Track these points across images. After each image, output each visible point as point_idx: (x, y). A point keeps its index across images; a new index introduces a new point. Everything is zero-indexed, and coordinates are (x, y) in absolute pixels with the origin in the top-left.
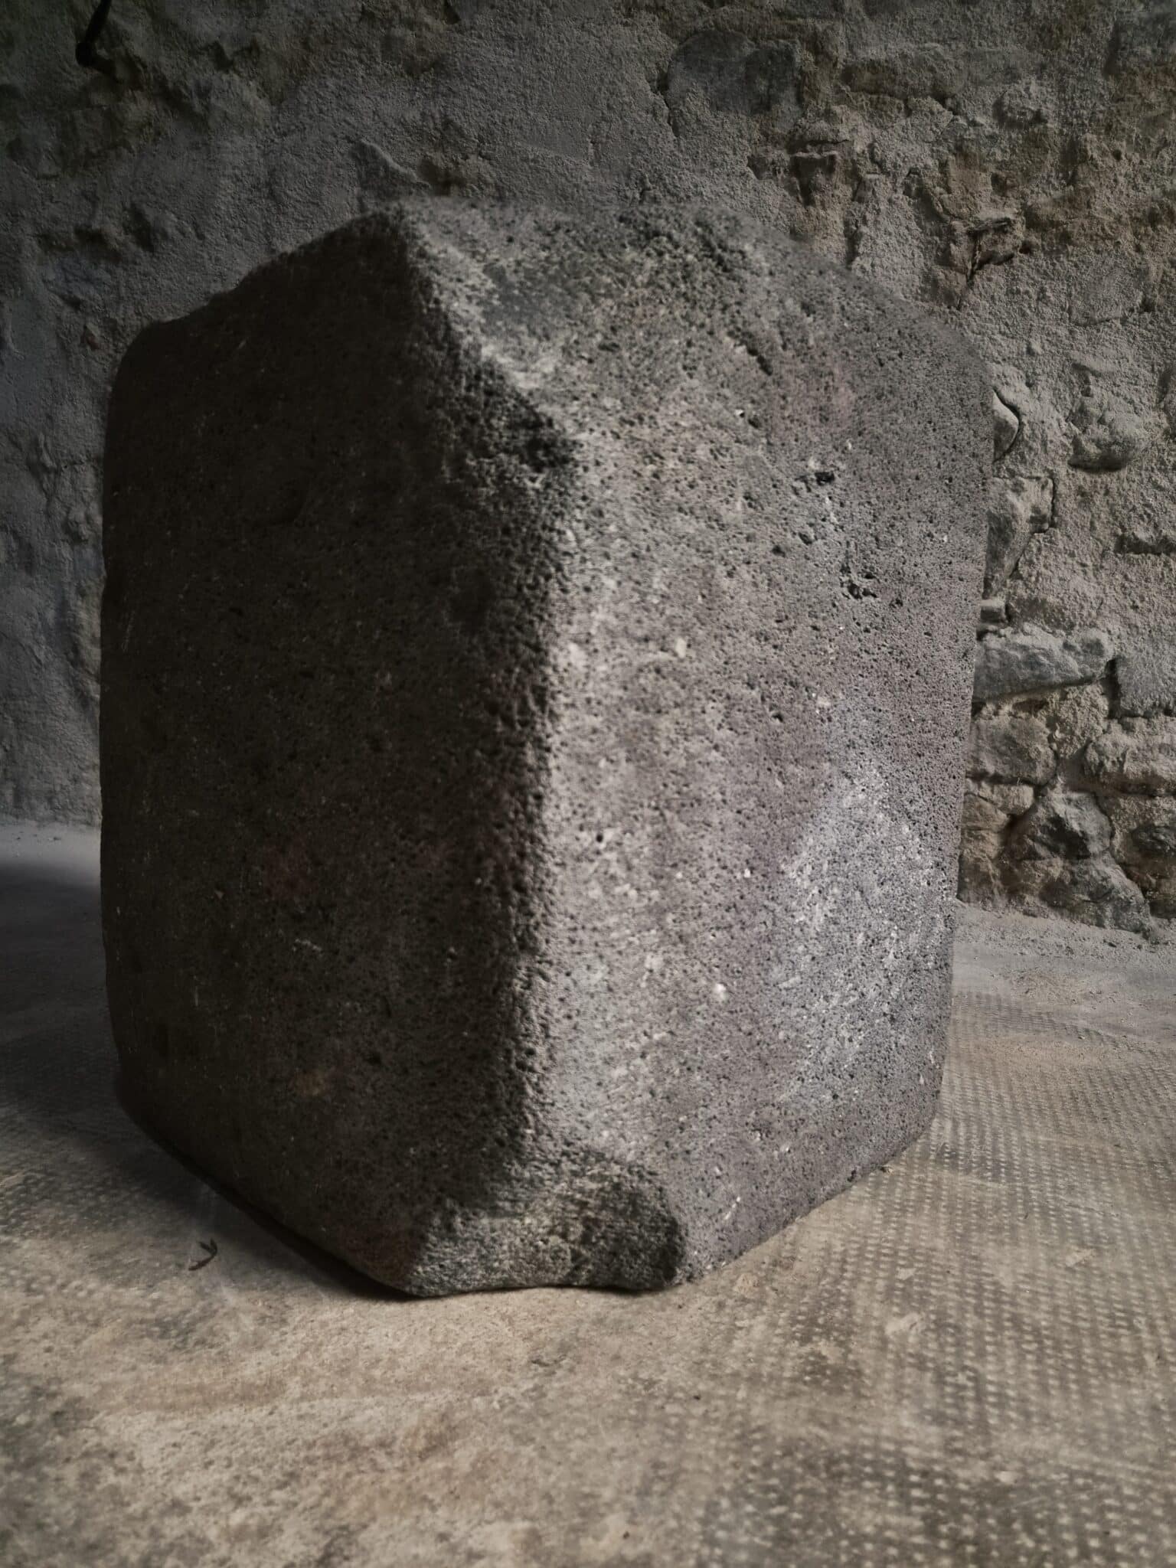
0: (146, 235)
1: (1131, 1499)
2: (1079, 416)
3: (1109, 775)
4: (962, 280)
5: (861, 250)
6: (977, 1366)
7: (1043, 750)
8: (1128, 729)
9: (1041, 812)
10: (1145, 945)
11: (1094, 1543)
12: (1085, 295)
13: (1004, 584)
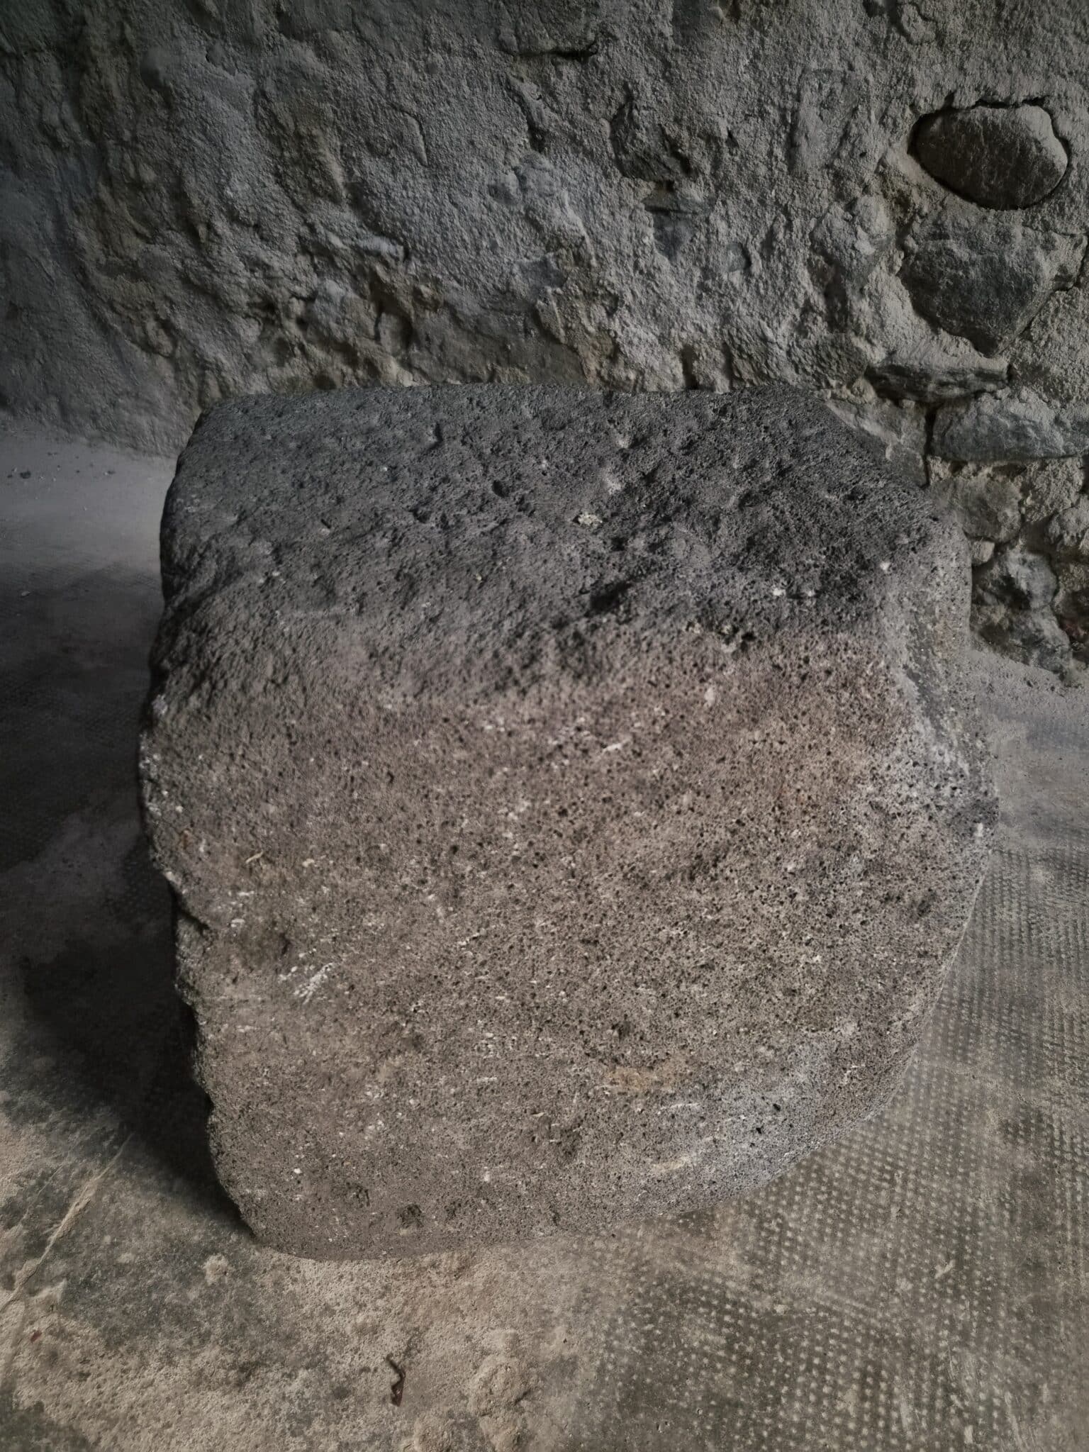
1: (847, 1329)
6: (785, 1214)
7: (1011, 514)
9: (996, 570)
10: (1059, 685)
11: (816, 1361)
13: (1012, 344)
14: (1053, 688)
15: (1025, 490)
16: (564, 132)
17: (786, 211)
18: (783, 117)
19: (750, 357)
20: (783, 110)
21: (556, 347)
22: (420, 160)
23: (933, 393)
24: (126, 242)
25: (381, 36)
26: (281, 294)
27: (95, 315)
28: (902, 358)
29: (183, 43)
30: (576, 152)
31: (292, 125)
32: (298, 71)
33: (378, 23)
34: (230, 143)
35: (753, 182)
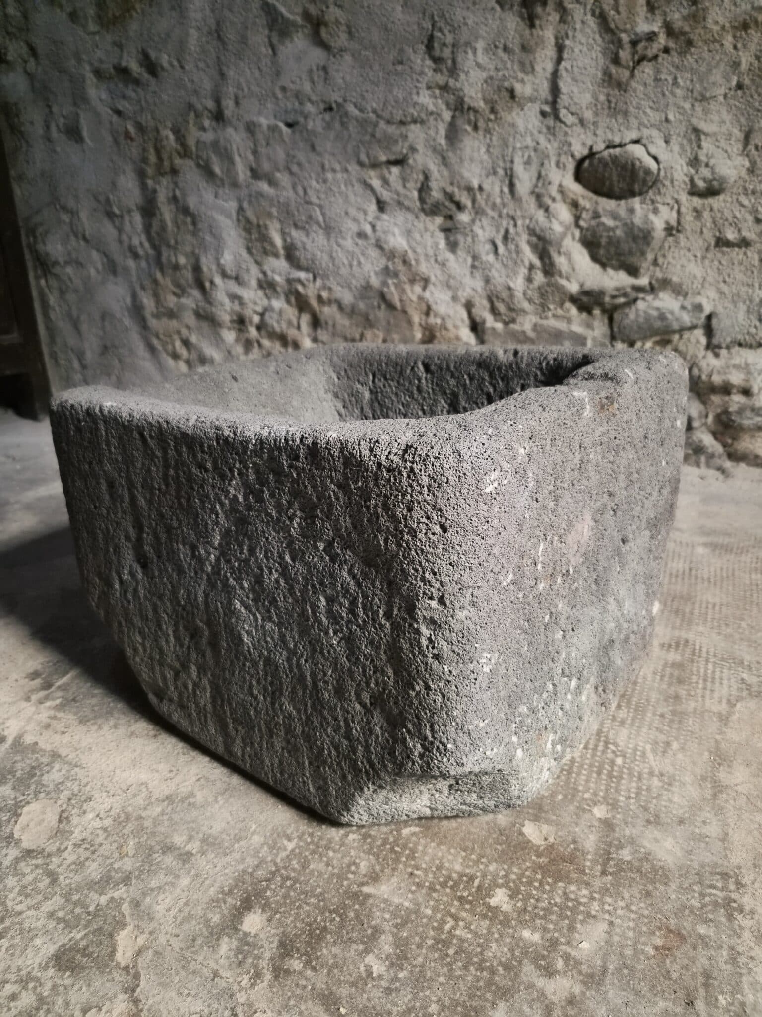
0: (152, 68)
2: (694, 162)
3: (704, 383)
4: (627, 73)
5: (565, 56)
8: (717, 355)
10: (721, 477)
12: (701, 81)
13: (648, 269)
14: (717, 479)
16: (394, 200)
17: (513, 218)
18: (506, 174)
19: (503, 300)
20: (505, 170)
21: (396, 313)
22: (320, 226)
23: (609, 303)
24: (168, 300)
25: (301, 170)
26: (248, 312)
27: (148, 344)
28: (588, 285)
29: (204, 192)
30: (401, 209)
31: (256, 222)
32: (260, 194)
33: (299, 165)
34: (225, 235)
35: (494, 206)
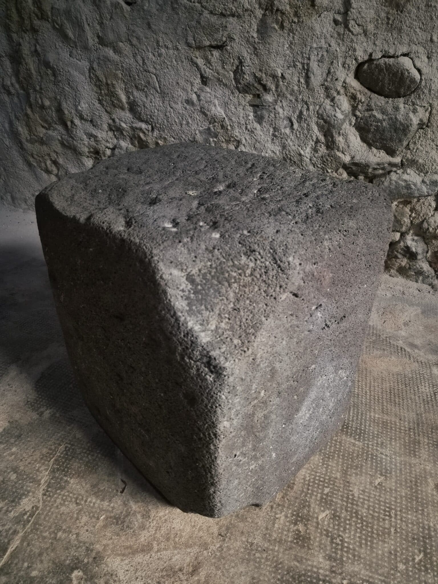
3: (430, 233)
7: (407, 220)
9: (402, 244)
10: (432, 291)
13: (402, 151)
14: (429, 292)
15: (411, 210)
16: (215, 77)
17: (306, 103)
18: (303, 67)
19: (295, 162)
20: (303, 64)
22: (157, 91)
23: (371, 173)
24: (38, 129)
25: (140, 43)
26: (101, 147)
27: (26, 160)
28: (357, 159)
29: (60, 50)
30: (220, 85)
31: (104, 80)
32: (107, 59)
33: (138, 38)
34: (80, 88)
35: (292, 93)
